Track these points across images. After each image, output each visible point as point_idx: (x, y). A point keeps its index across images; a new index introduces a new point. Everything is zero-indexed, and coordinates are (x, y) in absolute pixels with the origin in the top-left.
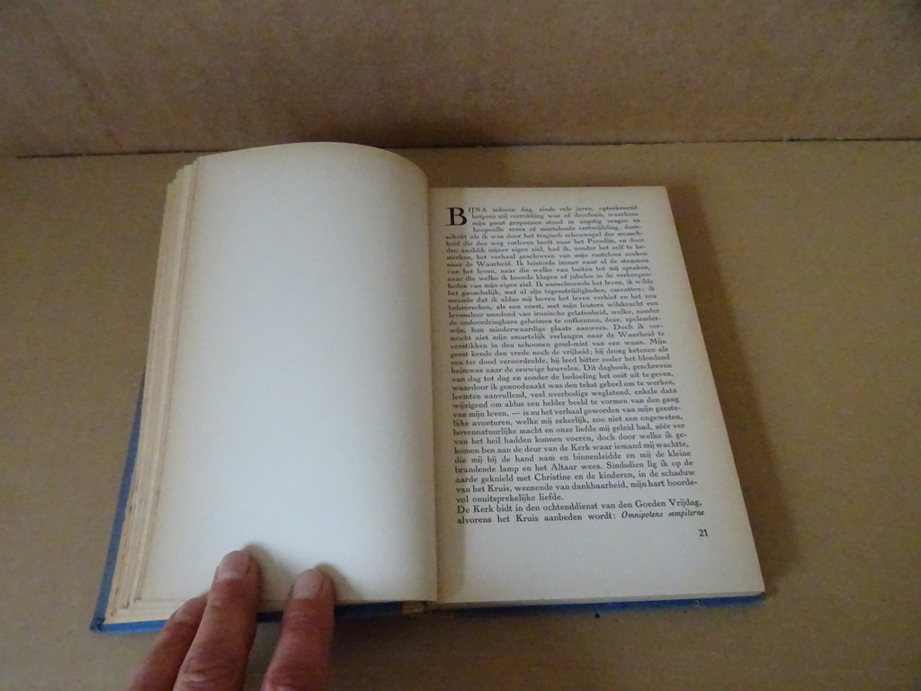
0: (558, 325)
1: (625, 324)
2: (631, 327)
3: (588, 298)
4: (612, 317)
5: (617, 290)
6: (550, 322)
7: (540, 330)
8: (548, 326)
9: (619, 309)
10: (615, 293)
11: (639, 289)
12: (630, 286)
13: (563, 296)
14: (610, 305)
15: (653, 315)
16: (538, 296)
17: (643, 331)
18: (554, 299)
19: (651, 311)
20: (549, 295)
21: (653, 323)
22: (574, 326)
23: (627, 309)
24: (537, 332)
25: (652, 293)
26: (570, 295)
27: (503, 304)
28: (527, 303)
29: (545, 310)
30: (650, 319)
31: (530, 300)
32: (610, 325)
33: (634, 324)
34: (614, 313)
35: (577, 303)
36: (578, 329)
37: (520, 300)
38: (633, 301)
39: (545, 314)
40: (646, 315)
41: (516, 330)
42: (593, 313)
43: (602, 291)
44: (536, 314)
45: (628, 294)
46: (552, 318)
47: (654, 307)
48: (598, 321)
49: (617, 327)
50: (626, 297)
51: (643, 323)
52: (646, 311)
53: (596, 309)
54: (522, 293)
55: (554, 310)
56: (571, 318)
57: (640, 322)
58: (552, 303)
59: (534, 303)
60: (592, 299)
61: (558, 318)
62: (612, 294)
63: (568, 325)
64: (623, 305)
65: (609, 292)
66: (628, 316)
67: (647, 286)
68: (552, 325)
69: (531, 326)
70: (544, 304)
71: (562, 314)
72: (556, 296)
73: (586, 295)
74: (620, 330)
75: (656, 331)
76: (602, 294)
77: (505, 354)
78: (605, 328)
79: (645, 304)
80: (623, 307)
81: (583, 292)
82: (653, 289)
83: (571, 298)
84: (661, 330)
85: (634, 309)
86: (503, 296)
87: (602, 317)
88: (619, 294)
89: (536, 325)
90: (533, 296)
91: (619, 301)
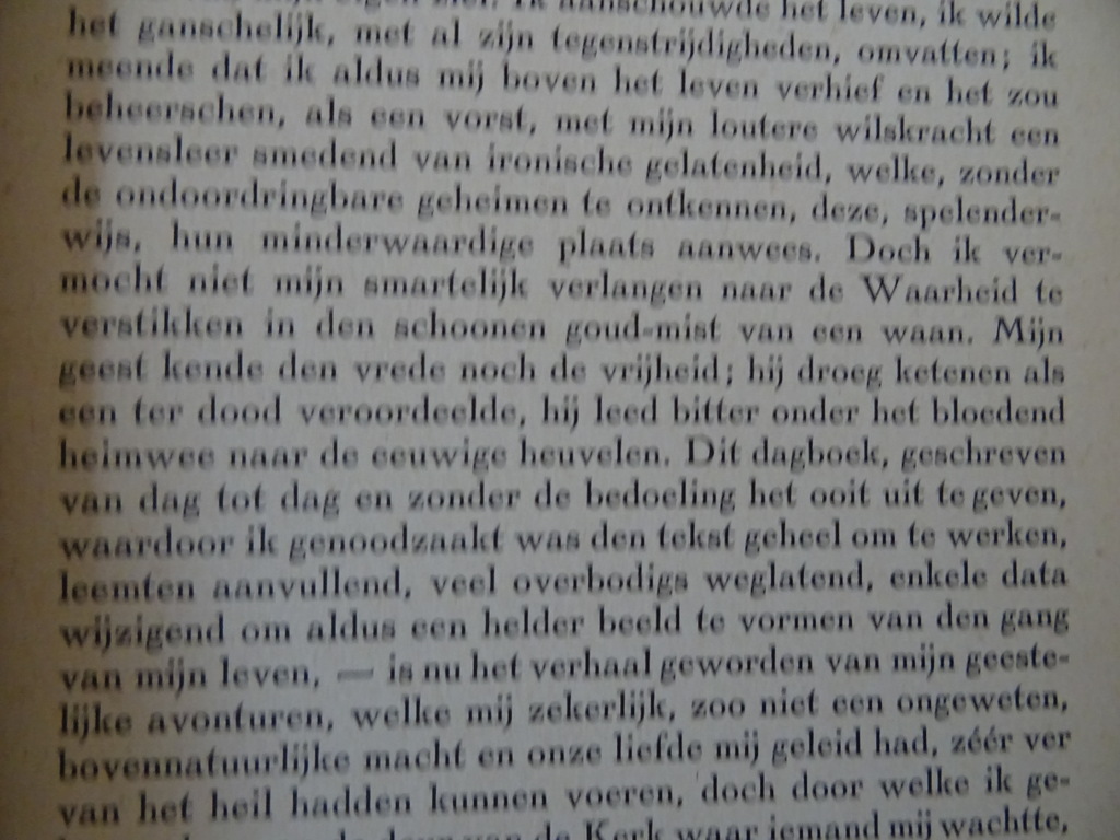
0: (601, 229)
1: (899, 233)
2: (921, 253)
3: (751, 90)
4: (844, 192)
5: (888, 54)
6: (559, 206)
7: (504, 250)
8: (546, 231)
9: (879, 154)
10: (875, 68)
11: (988, 57)
12: (951, 34)
13: (638, 66)
14: (844, 132)
15: (1028, 196)
16: (520, 62)
17: (974, 277)
18: (589, 84)
19: (1026, 175)
20: (571, 63)
21: (1024, 236)
22: (668, 233)
23: (921, 154)
24: (491, 261)
25: (1041, 80)
26: (669, 67)
27: (346, 96)
28: (461, 100)
29: (546, 142)
30: (1014, 214)
31: (477, 82)
32: (830, 239)
33: (941, 238)
34: (858, 173)
35: (696, 110)
36: (687, 251)
37: (429, 78)
38: (953, 117)
39: (540, 164)
40: (997, 196)
41: (394, 245)
42: (764, 168)
43: (822, 52)
44: (497, 163)
45: (935, 77)
46: (572, 187)
47: (1040, 157)
48: (779, 211)
49: (862, 249)
50: (923, 95)
51: (979, 233)
52: (1001, 176)
53: (780, 151)
54: (439, 38)
55: (581, 145)
56: (659, 192)
57: (966, 228)
58: (581, 105)
59: (495, 99)
60: (768, 91)
61: (602, 186)
62: (864, 74)
63: (645, 227)
64: (904, 134)
65: (850, 62)
66: (921, 194)
67: (1019, 42)
68: (568, 226)
69: (465, 225)
70: (543, 106)
71: (622, 167)
72: (602, 66)
73: (746, 70)
74: (875, 267)
75: (1028, 277)
76: (812, 72)
77: (329, 372)
78: (806, 253)
79: (1001, 134)
80: (901, 148)
81: (730, 54)
82: (1048, 60)
83: (670, 83)
84: (1050, 273)
85: (949, 159)
86: (346, 52)
87: (800, 195)
88: (897, 75)
89: (490, 219)
90: (492, 61)
91: (889, 109)
